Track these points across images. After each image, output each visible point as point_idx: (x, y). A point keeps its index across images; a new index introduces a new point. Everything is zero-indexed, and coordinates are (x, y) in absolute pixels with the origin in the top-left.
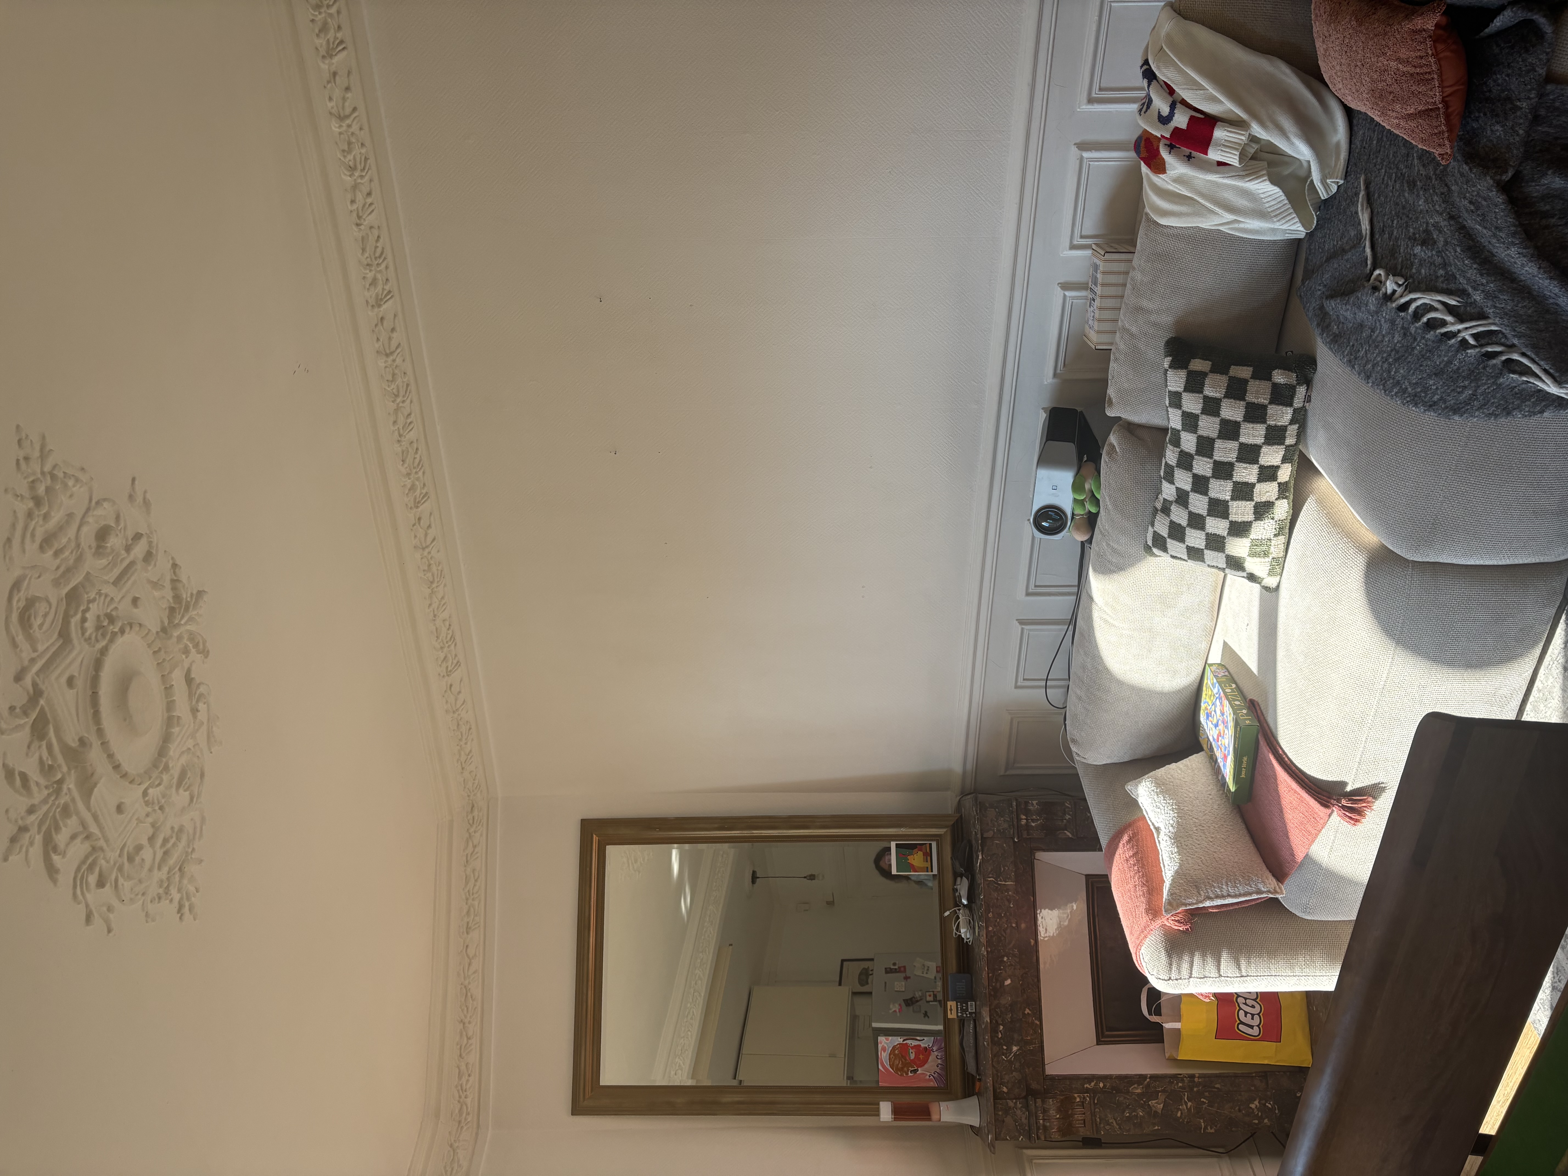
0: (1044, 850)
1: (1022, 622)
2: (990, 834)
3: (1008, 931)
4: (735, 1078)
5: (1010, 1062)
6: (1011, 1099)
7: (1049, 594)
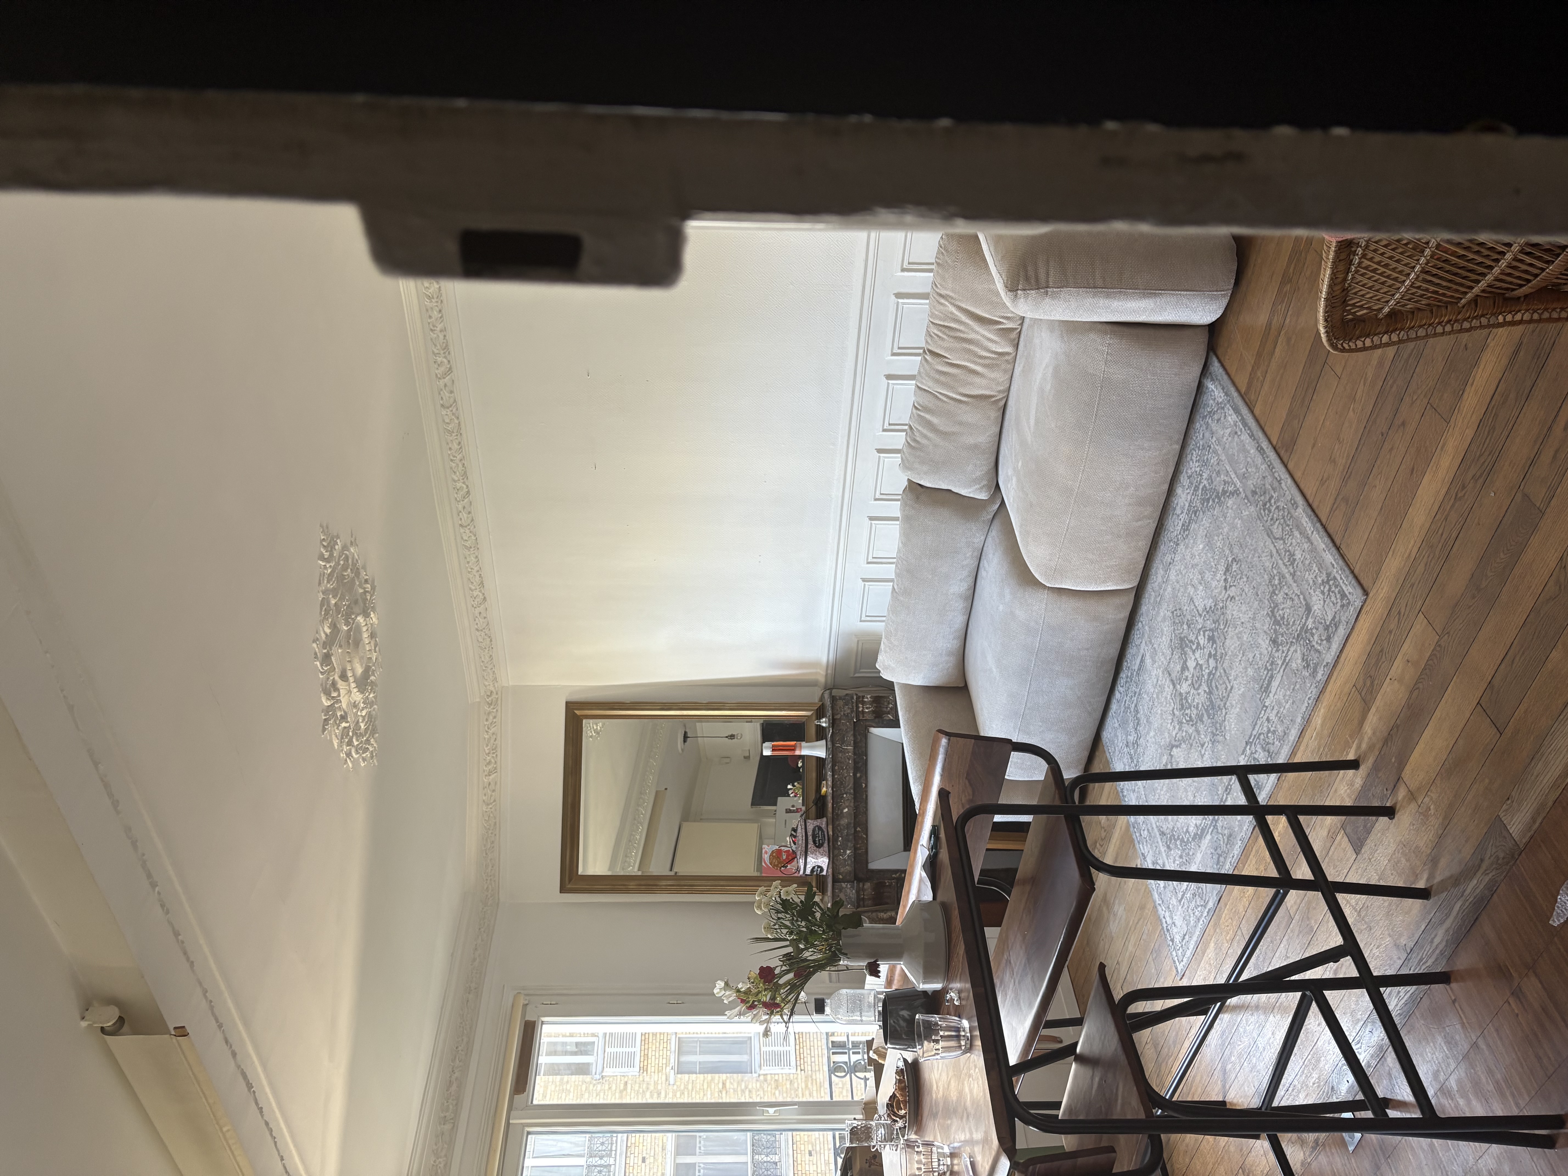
0: (874, 727)
1: (864, 580)
2: (838, 717)
3: (847, 778)
4: (671, 870)
5: (845, 860)
6: (844, 882)
7: (882, 563)
